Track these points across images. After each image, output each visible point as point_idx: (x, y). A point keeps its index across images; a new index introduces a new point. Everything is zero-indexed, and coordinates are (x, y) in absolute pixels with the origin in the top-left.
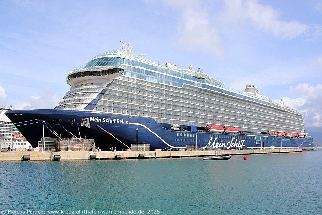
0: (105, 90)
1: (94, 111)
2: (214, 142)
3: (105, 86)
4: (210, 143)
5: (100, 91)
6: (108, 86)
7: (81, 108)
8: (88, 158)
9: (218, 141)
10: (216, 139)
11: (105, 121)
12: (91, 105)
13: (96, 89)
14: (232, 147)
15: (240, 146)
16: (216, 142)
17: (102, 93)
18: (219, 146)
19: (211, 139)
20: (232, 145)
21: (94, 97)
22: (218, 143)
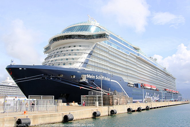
0: (92, 52)
4: (146, 96)
6: (94, 49)
10: (148, 94)
11: (97, 78)
13: (86, 50)
15: (157, 99)
17: (90, 54)
20: (154, 98)
21: (85, 56)
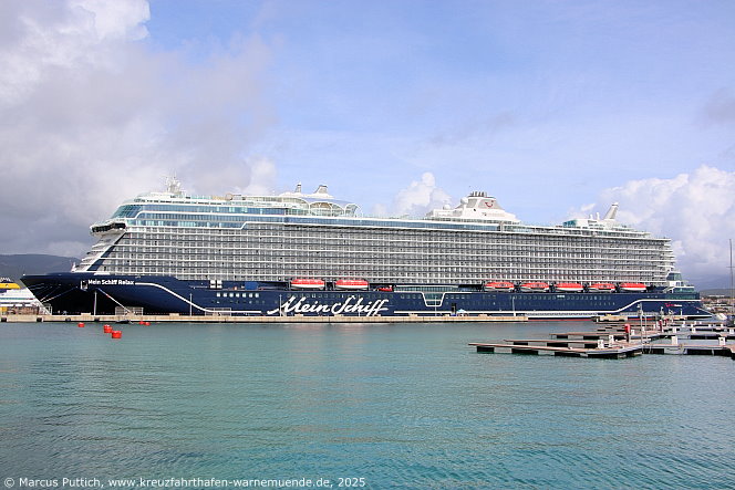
1: (97, 273)
2: (299, 304)
3: (113, 243)
4: (287, 305)
5: (106, 249)
6: (117, 243)
9: (309, 302)
10: (303, 299)
11: (103, 282)
12: (96, 266)
13: (102, 247)
14: (346, 311)
15: (371, 311)
16: (303, 303)
17: (108, 252)
18: (312, 310)
20: (346, 308)
22: (308, 306)
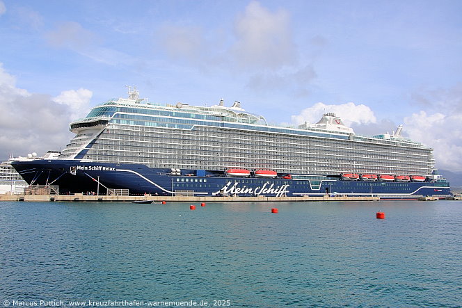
0: (95, 140)
1: (84, 160)
2: (233, 187)
3: (95, 137)
4: (225, 188)
5: (90, 141)
6: (98, 136)
7: (72, 158)
8: (49, 200)
9: (240, 186)
10: (236, 184)
11: (90, 168)
12: (82, 154)
13: (87, 139)
14: (264, 192)
15: (279, 193)
18: (242, 192)
19: (228, 184)
20: (263, 191)
21: (84, 147)
22: (239, 189)
